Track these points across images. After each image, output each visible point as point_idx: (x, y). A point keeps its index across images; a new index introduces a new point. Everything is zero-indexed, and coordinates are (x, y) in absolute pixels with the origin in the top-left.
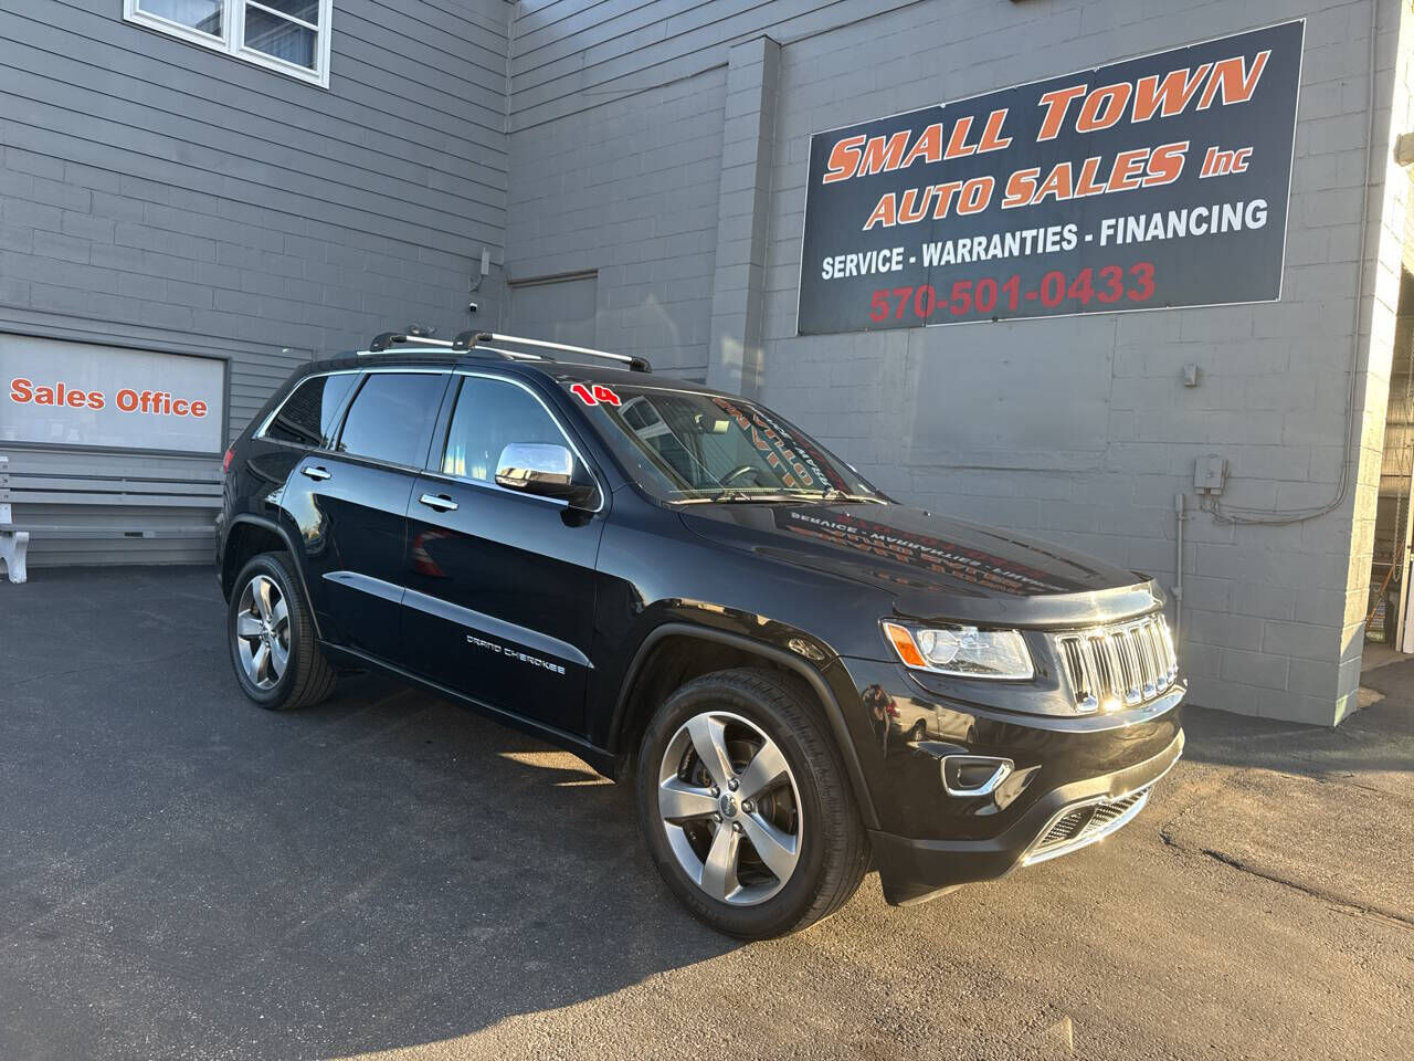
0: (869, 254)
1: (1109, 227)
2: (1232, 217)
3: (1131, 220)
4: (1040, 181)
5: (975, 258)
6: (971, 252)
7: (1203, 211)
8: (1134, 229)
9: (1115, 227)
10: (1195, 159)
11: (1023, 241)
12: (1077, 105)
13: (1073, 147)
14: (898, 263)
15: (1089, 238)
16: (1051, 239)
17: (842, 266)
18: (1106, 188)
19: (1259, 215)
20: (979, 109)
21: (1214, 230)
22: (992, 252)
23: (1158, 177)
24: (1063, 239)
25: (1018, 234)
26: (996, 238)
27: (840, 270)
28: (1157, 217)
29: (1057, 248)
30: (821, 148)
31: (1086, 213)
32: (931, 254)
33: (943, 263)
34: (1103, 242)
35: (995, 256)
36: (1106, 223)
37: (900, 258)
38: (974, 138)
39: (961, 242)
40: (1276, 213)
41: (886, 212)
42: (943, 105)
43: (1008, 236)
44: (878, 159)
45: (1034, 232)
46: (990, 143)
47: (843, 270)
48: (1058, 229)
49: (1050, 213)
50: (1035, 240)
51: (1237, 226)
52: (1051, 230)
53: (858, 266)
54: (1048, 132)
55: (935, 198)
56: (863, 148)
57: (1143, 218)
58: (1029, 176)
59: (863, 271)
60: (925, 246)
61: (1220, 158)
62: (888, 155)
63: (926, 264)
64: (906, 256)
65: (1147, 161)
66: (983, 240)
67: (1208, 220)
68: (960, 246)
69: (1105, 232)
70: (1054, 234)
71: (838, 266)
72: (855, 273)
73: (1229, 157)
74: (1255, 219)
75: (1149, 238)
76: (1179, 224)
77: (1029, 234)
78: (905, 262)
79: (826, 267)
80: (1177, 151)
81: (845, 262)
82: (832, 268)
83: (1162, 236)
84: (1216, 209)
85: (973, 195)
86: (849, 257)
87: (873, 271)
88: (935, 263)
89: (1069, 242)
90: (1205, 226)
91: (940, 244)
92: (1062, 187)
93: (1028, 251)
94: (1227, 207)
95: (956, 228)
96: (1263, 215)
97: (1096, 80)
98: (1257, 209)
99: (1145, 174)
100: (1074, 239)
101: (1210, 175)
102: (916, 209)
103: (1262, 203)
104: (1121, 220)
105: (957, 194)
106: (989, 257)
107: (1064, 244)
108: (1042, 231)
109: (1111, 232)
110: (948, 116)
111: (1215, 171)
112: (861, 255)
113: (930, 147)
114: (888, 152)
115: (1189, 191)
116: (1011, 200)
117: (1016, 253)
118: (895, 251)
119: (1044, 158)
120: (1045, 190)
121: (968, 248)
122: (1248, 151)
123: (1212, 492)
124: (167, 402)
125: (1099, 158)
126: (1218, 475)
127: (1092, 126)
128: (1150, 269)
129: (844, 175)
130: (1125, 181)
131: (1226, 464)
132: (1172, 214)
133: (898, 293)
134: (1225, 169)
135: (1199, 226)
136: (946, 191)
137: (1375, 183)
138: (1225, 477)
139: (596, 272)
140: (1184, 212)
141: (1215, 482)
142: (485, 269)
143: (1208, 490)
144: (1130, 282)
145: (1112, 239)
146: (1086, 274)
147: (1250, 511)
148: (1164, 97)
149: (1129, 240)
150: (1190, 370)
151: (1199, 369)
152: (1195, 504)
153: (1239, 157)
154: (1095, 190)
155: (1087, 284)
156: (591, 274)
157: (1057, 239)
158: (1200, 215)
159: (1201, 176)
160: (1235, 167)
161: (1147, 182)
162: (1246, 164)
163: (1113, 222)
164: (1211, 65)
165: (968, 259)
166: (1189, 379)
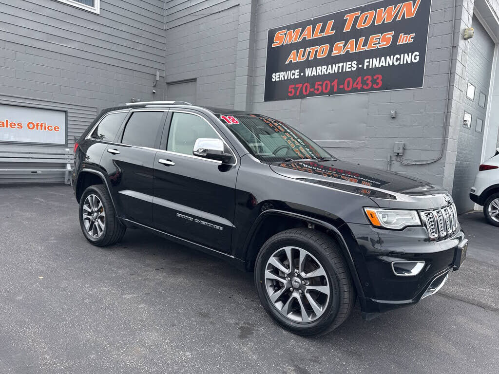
0: (288, 72)
1: (367, 62)
2: (407, 58)
3: (374, 59)
4: (344, 46)
5: (323, 73)
6: (321, 71)
7: (398, 56)
8: (376, 63)
9: (369, 62)
10: (396, 38)
11: (339, 67)
12: (357, 18)
13: (356, 34)
14: (297, 75)
15: (360, 66)
16: (348, 66)
17: (279, 76)
18: (366, 48)
19: (416, 57)
20: (324, 20)
21: (402, 63)
22: (328, 71)
23: (384, 44)
24: (352, 66)
25: (337, 65)
26: (330, 66)
27: (278, 78)
28: (383, 58)
29: (350, 70)
30: (272, 34)
31: (360, 57)
32: (308, 72)
33: (312, 75)
34: (365, 68)
35: (329, 73)
36: (366, 61)
37: (298, 74)
38: (322, 31)
39: (318, 68)
40: (422, 57)
41: (294, 57)
42: (312, 19)
43: (334, 65)
44: (291, 38)
46: (328, 32)
47: (279, 78)
48: (350, 63)
49: (348, 57)
50: (343, 67)
51: (409, 62)
52: (348, 63)
53: (284, 76)
54: (347, 29)
55: (310, 52)
56: (285, 34)
57: (378, 59)
58: (340, 44)
59: (286, 78)
60: (306, 69)
61: (404, 37)
62: (294, 37)
63: (307, 76)
64: (300, 73)
65: (380, 39)
66: (326, 67)
67: (400, 59)
68: (318, 69)
69: (366, 64)
70: (349, 65)
71: (277, 77)
72: (283, 79)
73: (407, 37)
74: (415, 59)
75: (380, 66)
76: (390, 61)
77: (341, 65)
78: (300, 75)
79: (273, 76)
80: (390, 35)
81: (279, 75)
82: (276, 77)
83: (384, 65)
84: (402, 55)
85: (322, 51)
86: (281, 73)
87: (289, 78)
88: (310, 75)
89: (354, 68)
90: (399, 61)
91: (311, 69)
92: (352, 48)
93: (340, 71)
94: (406, 55)
95: (316, 63)
96: (418, 58)
97: (363, 10)
98: (416, 55)
99: (379, 43)
100: (355, 66)
101: (401, 43)
102: (303, 56)
103: (417, 53)
104: (371, 60)
105: (317, 51)
106: (328, 73)
107: (352, 68)
108: (345, 63)
109: (368, 64)
110: (314, 23)
111: (402, 42)
112: (285, 72)
113: (308, 34)
114: (294, 35)
115: (394, 49)
116: (335, 53)
117: (336, 72)
118: (297, 71)
119: (346, 38)
120: (346, 49)
121: (320, 70)
122: (413, 35)
123: (400, 154)
124: (45, 126)
125: (364, 38)
126: (402, 149)
127: (362, 26)
128: (380, 77)
129: (279, 44)
130: (373, 46)
131: (404, 145)
132: (388, 57)
133: (297, 86)
134: (406, 41)
135: (397, 61)
136: (313, 50)
137: (455, 46)
138: (404, 149)
139: (196, 79)
140: (392, 57)
141: (401, 151)
142: (158, 78)
143: (398, 154)
144: (374, 81)
145: (368, 66)
146: (359, 79)
147: (412, 161)
148: (386, 16)
149: (374, 67)
150: (393, 112)
151: (395, 112)
152: (394, 158)
153: (410, 38)
154: (363, 49)
155: (360, 83)
156: (194, 80)
157: (350, 66)
158: (397, 58)
159: (398, 44)
160: (409, 41)
161: (380, 46)
162: (413, 40)
163: (368, 60)
164: (401, 4)
165: (320, 74)
166: (393, 116)
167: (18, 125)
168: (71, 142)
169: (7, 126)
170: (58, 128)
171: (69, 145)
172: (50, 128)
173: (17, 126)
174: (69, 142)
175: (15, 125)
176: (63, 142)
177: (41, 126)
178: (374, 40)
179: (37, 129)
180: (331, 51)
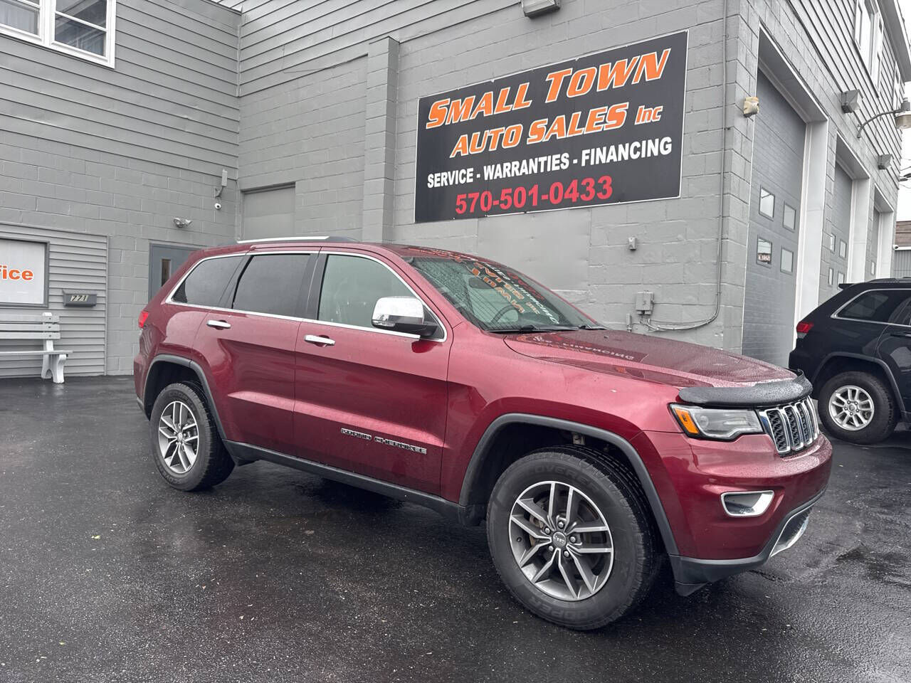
0: (454, 172)
1: (587, 155)
2: (653, 148)
3: (598, 150)
4: (548, 127)
5: (513, 175)
6: (510, 171)
7: (638, 145)
8: (600, 156)
9: (590, 155)
10: (632, 113)
11: (539, 164)
12: (567, 80)
13: (565, 106)
14: (470, 178)
15: (575, 161)
16: (555, 162)
17: (439, 180)
18: (584, 131)
19: (667, 146)
20: (514, 82)
21: (643, 156)
22: (522, 171)
23: (612, 125)
24: (561, 162)
25: (536, 159)
26: (524, 162)
27: (438, 182)
28: (612, 148)
29: (558, 168)
30: (425, 106)
31: (574, 146)
32: (489, 172)
33: (495, 178)
34: (583, 164)
35: (524, 173)
36: (585, 152)
37: (472, 175)
38: (510, 101)
39: (505, 165)
40: (677, 145)
41: (463, 147)
42: (493, 81)
43: (531, 160)
44: (457, 113)
45: (545, 158)
46: (520, 103)
47: (440, 182)
48: (558, 156)
49: (553, 147)
50: (546, 163)
51: (656, 153)
52: (555, 157)
53: (448, 180)
54: (551, 98)
55: (490, 138)
56: (448, 107)
57: (605, 149)
58: (541, 124)
59: (451, 183)
60: (485, 167)
61: (645, 112)
62: (461, 112)
63: (486, 178)
64: (475, 173)
65: (606, 114)
66: (517, 163)
67: (640, 149)
68: (504, 167)
69: (584, 158)
70: (557, 159)
71: (437, 180)
72: (446, 184)
73: (650, 112)
74: (666, 149)
75: (608, 161)
76: (625, 152)
77: (542, 159)
78: (474, 177)
79: (430, 180)
80: (622, 108)
81: (440, 177)
82: (434, 181)
83: (615, 160)
84: (644, 142)
85: (511, 136)
86: (443, 174)
87: (457, 183)
88: (491, 178)
89: (565, 164)
90: (638, 153)
91: (493, 166)
92: (560, 130)
93: (542, 170)
94: (650, 142)
95: (502, 156)
96: (669, 147)
97: (577, 65)
98: (666, 143)
99: (605, 122)
100: (567, 162)
101: (641, 122)
102: (479, 145)
103: (668, 139)
104: (593, 150)
105: (502, 136)
106: (521, 174)
107: (562, 165)
108: (550, 157)
109: (588, 157)
110: (496, 87)
111: (643, 120)
112: (449, 173)
113: (487, 107)
114: (462, 108)
115: (629, 133)
116: (533, 139)
117: (536, 171)
118: (469, 170)
119: (550, 112)
120: (550, 132)
121: (509, 168)
122: (661, 108)
123: (646, 313)
125: (580, 113)
126: (648, 302)
127: (576, 93)
128: (609, 180)
129: (438, 123)
130: (594, 126)
131: (653, 296)
132: (621, 146)
133: (470, 196)
134: (649, 119)
135: (635, 153)
136: (496, 133)
137: (728, 127)
138: (653, 303)
139: (294, 183)
140: (627, 145)
141: (647, 307)
142: (224, 183)
143: (643, 312)
144: (599, 188)
145: (588, 162)
146: (574, 184)
147: (667, 323)
148: (614, 75)
149: (597, 162)
150: (631, 240)
151: (636, 239)
152: (637, 321)
153: (655, 112)
154: (577, 132)
155: (575, 190)
156: (291, 185)
157: (558, 162)
158: (635, 147)
159: (636, 124)
160: (654, 118)
161: (607, 127)
162: (660, 116)
163: (588, 151)
164: (639, 57)
165: (509, 176)
166: (631, 246)
168: (56, 300)
170: (31, 274)
171: (51, 307)
172: (15, 275)
174: (51, 300)
176: (40, 300)
178: (597, 117)
180: (525, 136)
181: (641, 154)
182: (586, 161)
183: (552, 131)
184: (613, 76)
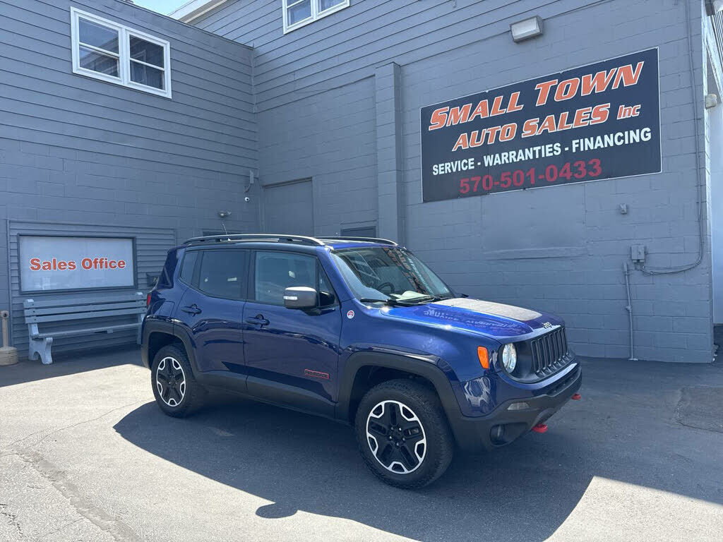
0: (456, 162)
1: (576, 144)
2: (634, 136)
3: (586, 140)
4: (540, 124)
5: (511, 161)
6: (508, 158)
7: (621, 134)
8: (588, 144)
9: (579, 143)
10: (614, 111)
11: (534, 152)
12: (554, 89)
13: (554, 108)
14: (472, 165)
15: (567, 149)
16: (548, 150)
17: (443, 168)
18: (572, 126)
19: (647, 135)
20: (506, 92)
21: (627, 142)
22: (519, 158)
23: (597, 120)
24: (554, 150)
25: (531, 149)
26: (521, 151)
27: (442, 171)
28: (599, 138)
29: (551, 154)
30: (426, 114)
31: (565, 138)
32: (488, 161)
33: (495, 164)
34: (574, 150)
35: (521, 160)
36: (574, 142)
37: (473, 163)
38: (504, 105)
39: (503, 154)
40: (655, 133)
41: (462, 142)
42: (487, 91)
43: (527, 150)
44: (456, 117)
45: (539, 148)
46: (512, 107)
47: (444, 170)
48: (551, 145)
49: (546, 138)
50: (540, 151)
51: (637, 140)
52: (547, 146)
53: (451, 168)
54: (541, 102)
55: (487, 134)
56: (448, 113)
57: (592, 139)
58: (534, 122)
59: (454, 170)
60: (485, 157)
61: (626, 110)
62: (461, 116)
63: (486, 165)
64: (476, 162)
65: (591, 113)
66: (514, 152)
67: (623, 138)
68: (503, 157)
69: (574, 146)
70: (549, 148)
71: (440, 169)
72: (450, 171)
73: (630, 109)
74: (646, 137)
75: (596, 147)
76: (610, 140)
77: (537, 149)
78: (475, 164)
79: (434, 169)
80: (605, 108)
81: (444, 166)
82: (438, 170)
83: (602, 146)
84: (626, 133)
85: (507, 132)
86: (446, 164)
87: (459, 170)
88: (491, 165)
89: (557, 151)
90: (622, 141)
91: (492, 156)
92: (551, 127)
93: (537, 157)
94: (632, 132)
95: (500, 148)
96: (649, 135)
97: (562, 77)
98: (646, 132)
99: (590, 119)
100: (559, 150)
101: (622, 118)
102: (478, 140)
103: (648, 130)
104: (582, 140)
105: (498, 132)
106: (518, 160)
107: (555, 152)
108: (543, 147)
109: (577, 146)
110: (490, 96)
111: (624, 115)
112: (452, 163)
113: (482, 110)
114: (461, 114)
115: (613, 126)
116: (526, 134)
117: (531, 158)
118: (470, 160)
119: (541, 113)
121: (507, 156)
122: (639, 106)
123: (641, 261)
124: (106, 263)
125: (568, 113)
126: (643, 254)
127: (562, 98)
128: (598, 161)
129: (440, 126)
130: (581, 122)
131: (645, 248)
132: (606, 137)
133: (473, 179)
134: (629, 115)
135: (619, 141)
136: (493, 131)
137: (698, 117)
138: (646, 253)
139: (311, 178)
140: (612, 135)
141: (642, 257)
142: (252, 181)
143: (638, 260)
144: (588, 167)
145: (578, 149)
146: (568, 166)
147: (658, 269)
148: (596, 83)
149: (586, 149)
150: (624, 207)
151: (627, 206)
152: (632, 267)
153: (634, 110)
154: (567, 127)
155: (568, 170)
157: (551, 150)
158: (619, 136)
159: (618, 119)
160: (634, 114)
161: (592, 122)
162: (639, 112)
163: (578, 141)
164: (616, 69)
165: (507, 162)
166: (623, 211)
167: (69, 264)
168: (143, 282)
169: (55, 268)
170: (124, 264)
171: (140, 287)
172: (113, 265)
173: (68, 266)
174: (140, 282)
175: (65, 265)
176: (131, 283)
177: (101, 262)
178: (583, 115)
179: (96, 268)
180: (520, 131)
181: (624, 142)
182: (576, 148)
183: (544, 127)
184: (594, 84)
